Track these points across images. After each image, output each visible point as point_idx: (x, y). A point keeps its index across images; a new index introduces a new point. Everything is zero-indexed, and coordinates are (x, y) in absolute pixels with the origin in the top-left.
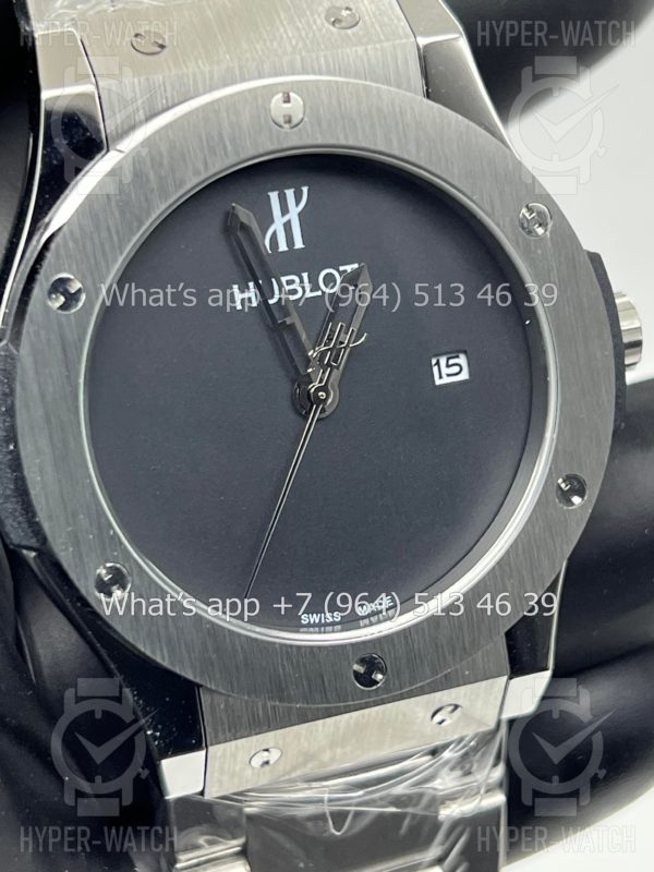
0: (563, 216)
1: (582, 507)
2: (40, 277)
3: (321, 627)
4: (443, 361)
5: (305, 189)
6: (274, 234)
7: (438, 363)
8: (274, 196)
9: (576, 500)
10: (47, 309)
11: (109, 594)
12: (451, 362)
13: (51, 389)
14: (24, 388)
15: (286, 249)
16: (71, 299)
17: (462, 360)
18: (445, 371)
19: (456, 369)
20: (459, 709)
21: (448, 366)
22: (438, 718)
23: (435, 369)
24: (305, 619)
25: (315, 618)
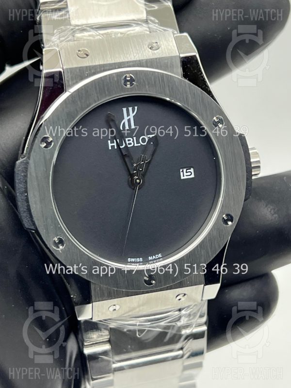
0: (229, 121)
1: (231, 226)
3: (135, 263)
4: (185, 170)
5: (136, 108)
6: (124, 123)
7: (183, 171)
8: (125, 110)
9: (230, 223)
10: (40, 147)
11: (58, 247)
12: (188, 171)
13: (40, 175)
14: (30, 174)
15: (128, 128)
16: (49, 144)
17: (192, 170)
18: (185, 174)
19: (190, 173)
20: (186, 296)
21: (187, 172)
22: (178, 298)
23: (182, 173)
24: (129, 260)
25: (133, 260)
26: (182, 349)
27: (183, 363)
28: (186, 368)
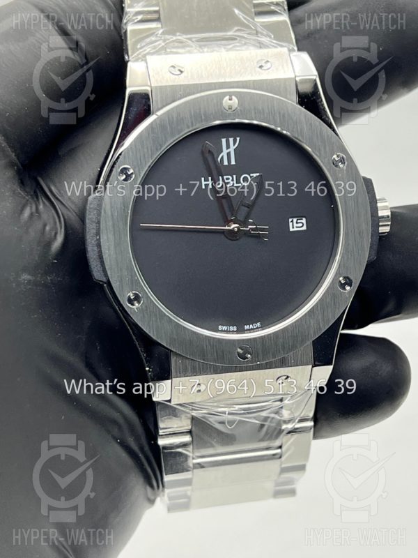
0: (352, 160)
1: (350, 292)
2: (116, 166)
3: (227, 332)
4: (295, 220)
5: (238, 139)
6: (222, 157)
7: (292, 221)
8: (224, 141)
9: (348, 288)
10: (118, 180)
11: (133, 305)
12: (299, 221)
13: (116, 214)
14: (105, 213)
15: (227, 164)
16: (128, 177)
17: (304, 221)
18: (295, 225)
19: (301, 225)
21: (297, 223)
23: (291, 224)
24: (220, 328)
25: (225, 328)
26: (280, 447)
27: (281, 465)
28: (284, 470)
